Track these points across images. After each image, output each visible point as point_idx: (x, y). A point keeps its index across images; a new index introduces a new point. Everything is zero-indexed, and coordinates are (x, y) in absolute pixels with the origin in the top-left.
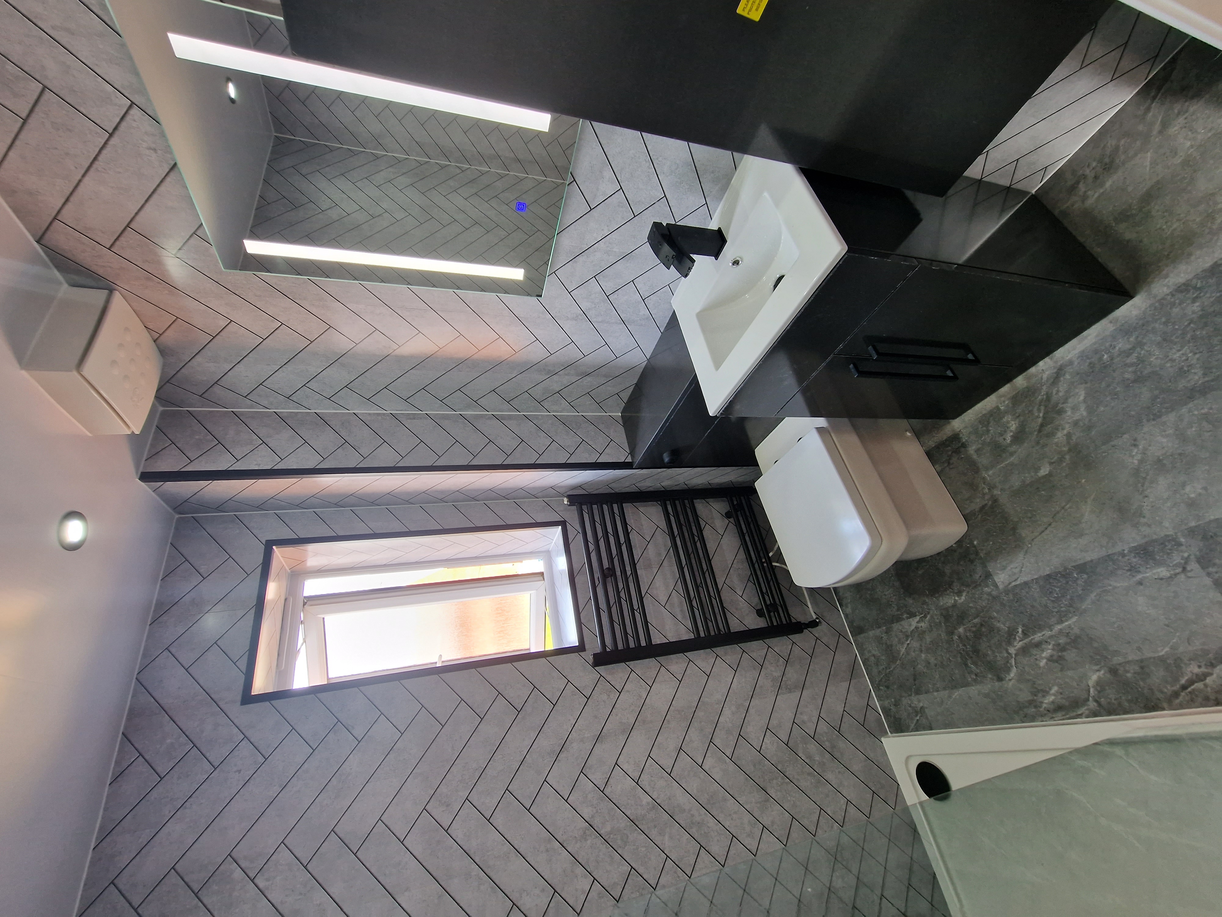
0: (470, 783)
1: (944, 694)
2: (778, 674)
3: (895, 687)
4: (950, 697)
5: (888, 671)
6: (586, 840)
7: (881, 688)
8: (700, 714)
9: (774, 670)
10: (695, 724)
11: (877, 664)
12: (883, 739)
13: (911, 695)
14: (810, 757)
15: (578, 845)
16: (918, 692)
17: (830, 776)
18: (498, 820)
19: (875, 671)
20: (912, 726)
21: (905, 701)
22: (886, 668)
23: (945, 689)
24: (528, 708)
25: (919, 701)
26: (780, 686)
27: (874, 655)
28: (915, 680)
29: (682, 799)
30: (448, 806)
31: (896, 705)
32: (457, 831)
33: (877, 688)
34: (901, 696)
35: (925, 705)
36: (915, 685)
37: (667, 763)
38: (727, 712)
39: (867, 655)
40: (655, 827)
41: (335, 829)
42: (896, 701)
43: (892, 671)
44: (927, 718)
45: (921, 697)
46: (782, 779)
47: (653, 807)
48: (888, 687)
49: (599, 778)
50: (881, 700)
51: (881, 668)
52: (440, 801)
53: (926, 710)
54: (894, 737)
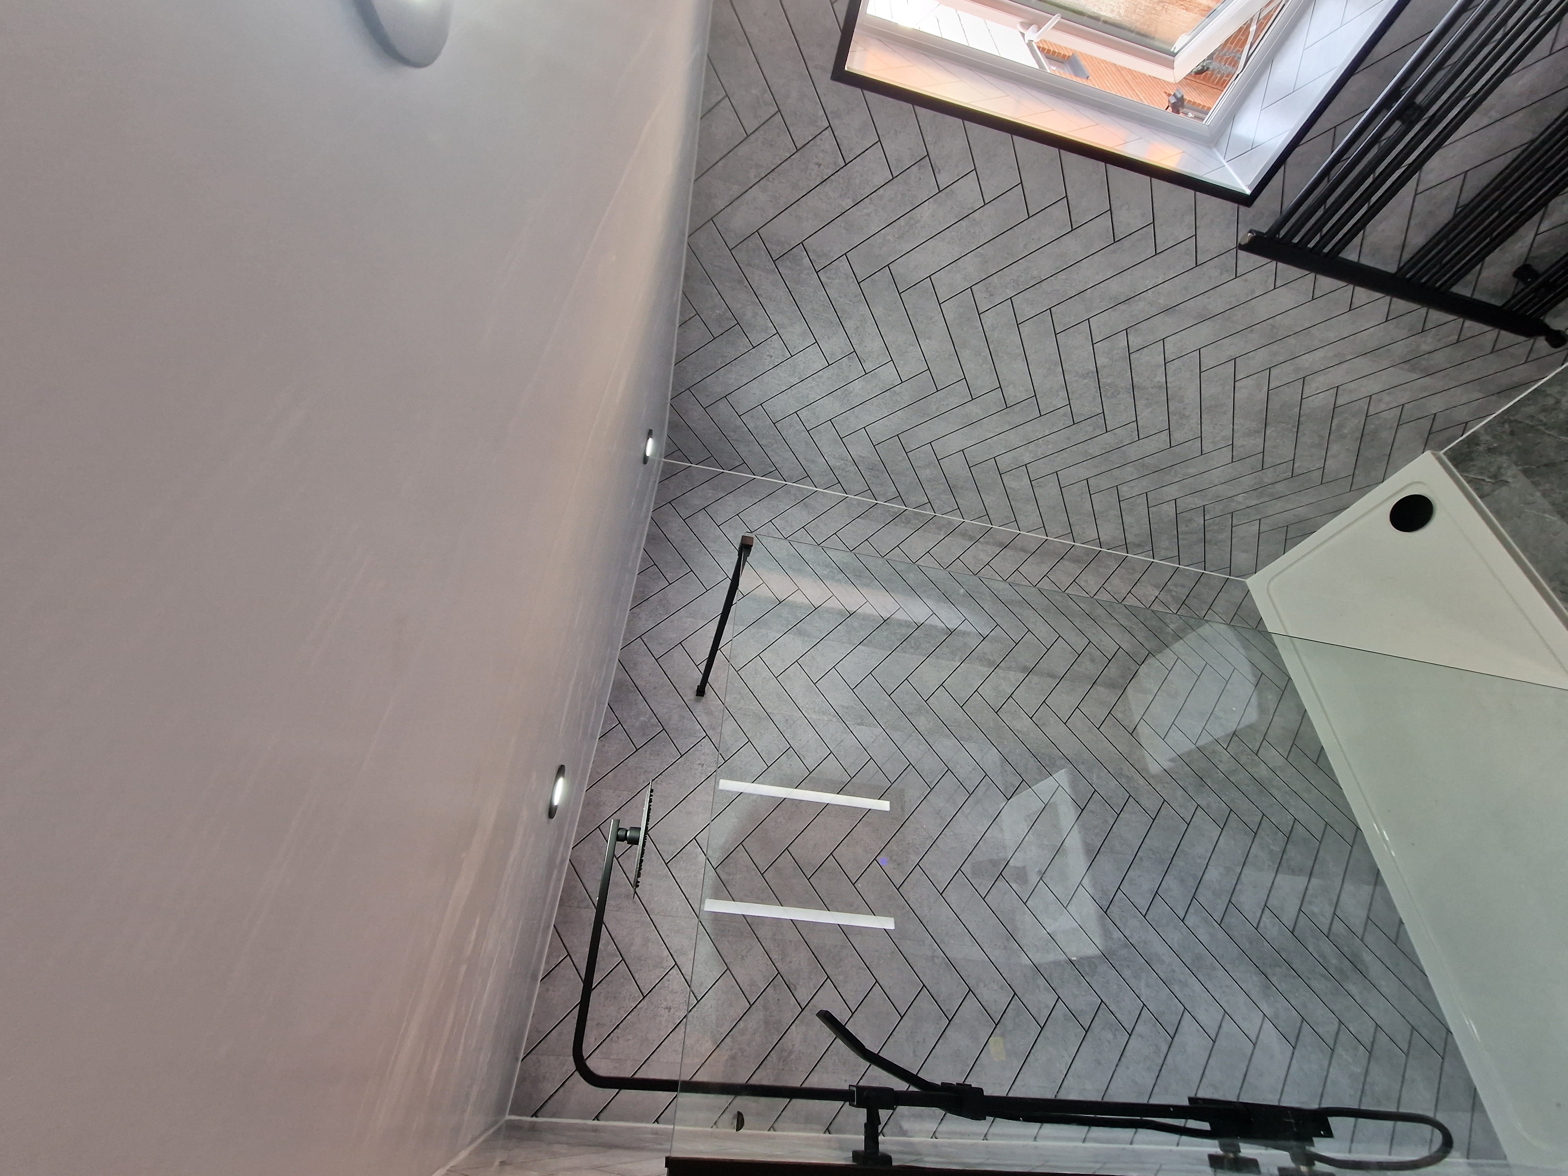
0: (1021, 287)
1: (1544, 503)
2: (1425, 348)
3: (1520, 444)
4: (1544, 512)
5: (1542, 428)
6: (1085, 378)
7: (1507, 426)
8: (1292, 341)
9: (1427, 343)
10: (1274, 347)
11: (1545, 410)
12: (1428, 453)
13: (1517, 465)
14: (1340, 426)
15: (1076, 378)
16: (1525, 472)
17: (1334, 448)
18: (1025, 329)
19: (1530, 410)
20: (1472, 476)
21: (1503, 460)
22: (1545, 425)
23: (1553, 504)
24: (1126, 243)
25: (1514, 477)
26: (1409, 361)
27: (1558, 402)
28: (1546, 465)
29: (1191, 394)
30: (991, 295)
31: (1490, 450)
32: (988, 319)
33: (1502, 419)
34: (1508, 454)
35: (1513, 486)
36: (1538, 467)
37: (1207, 362)
38: (1319, 354)
39: (1554, 390)
40: (1147, 399)
41: (890, 265)
42: (1495, 448)
43: (1544, 433)
44: (1493, 491)
45: (1522, 478)
46: (1293, 426)
47: (1160, 387)
48: (1512, 433)
49: (1136, 341)
50: (1486, 430)
51: (1542, 417)
52: (987, 288)
53: (1504, 488)
54: (1439, 459)
